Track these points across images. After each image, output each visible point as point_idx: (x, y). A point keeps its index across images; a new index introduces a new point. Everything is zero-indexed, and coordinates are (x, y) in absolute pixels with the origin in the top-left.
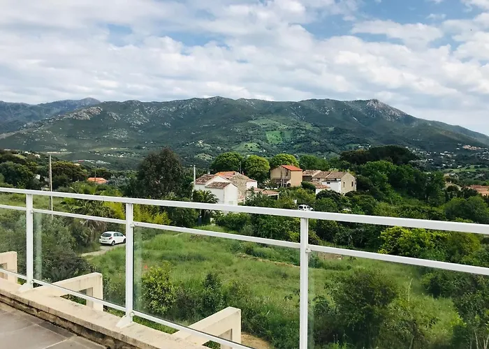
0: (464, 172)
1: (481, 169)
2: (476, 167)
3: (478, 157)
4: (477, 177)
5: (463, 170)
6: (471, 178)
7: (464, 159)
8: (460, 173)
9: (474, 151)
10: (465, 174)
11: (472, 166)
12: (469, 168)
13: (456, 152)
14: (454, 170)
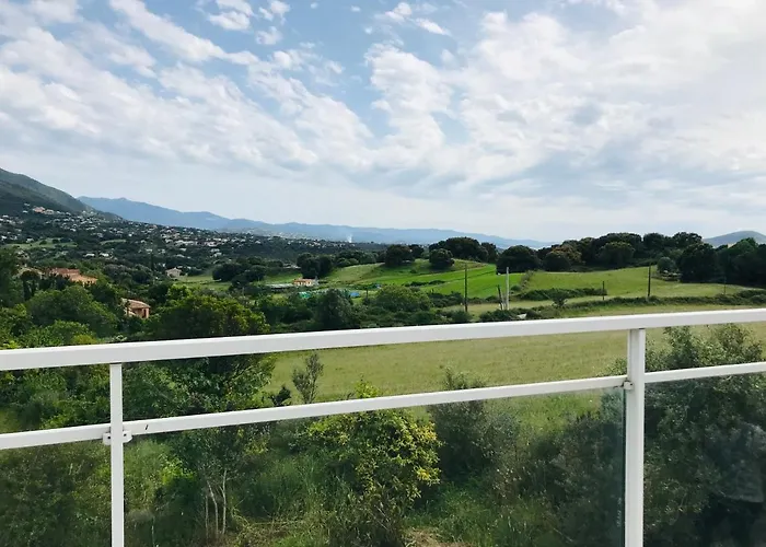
0: (37, 249)
1: (63, 245)
2: (55, 242)
3: (58, 226)
4: (57, 256)
5: (35, 245)
6: (48, 257)
7: (36, 228)
8: (31, 250)
9: (51, 217)
10: (39, 253)
11: (50, 240)
12: (44, 243)
13: (22, 216)
14: (22, 246)
